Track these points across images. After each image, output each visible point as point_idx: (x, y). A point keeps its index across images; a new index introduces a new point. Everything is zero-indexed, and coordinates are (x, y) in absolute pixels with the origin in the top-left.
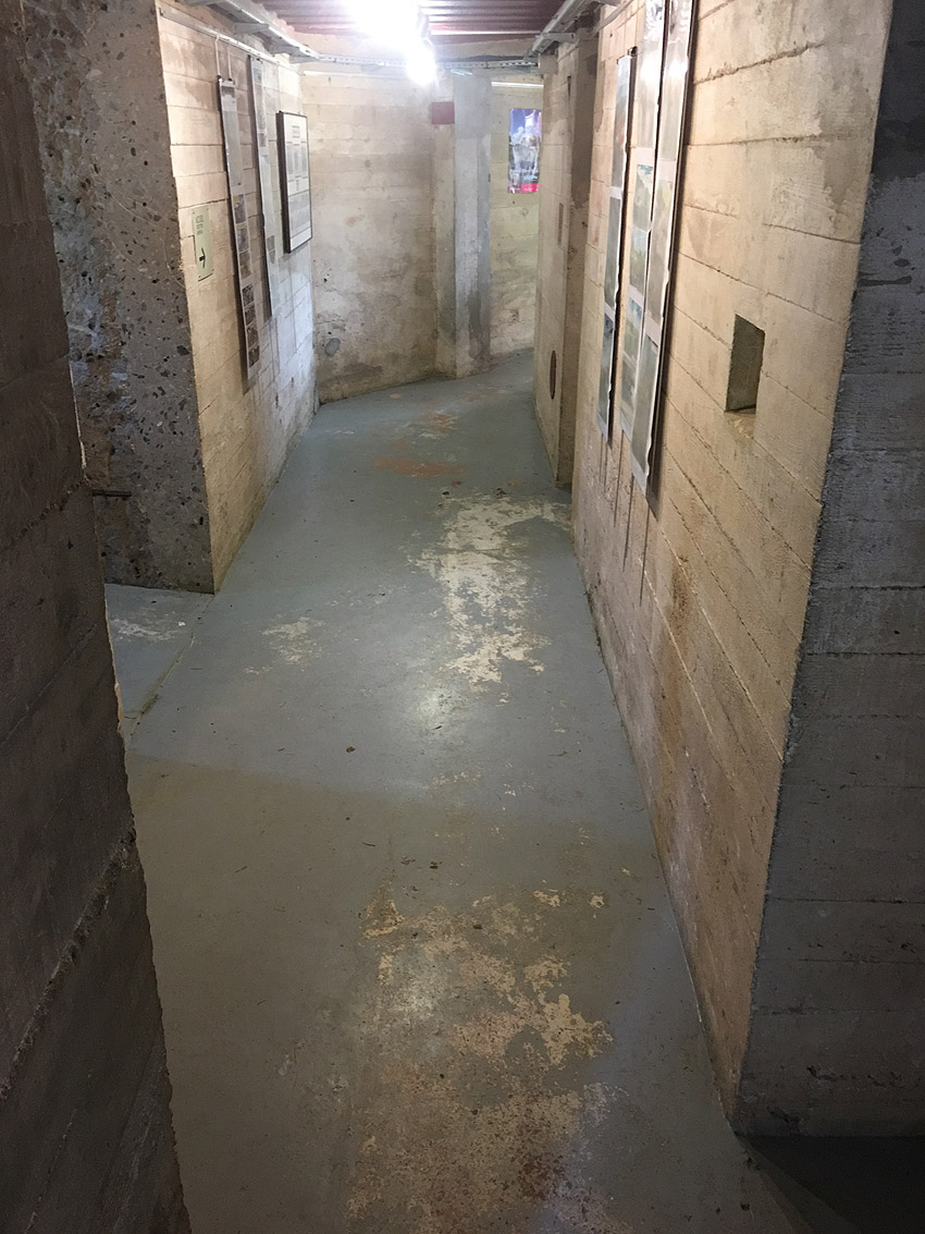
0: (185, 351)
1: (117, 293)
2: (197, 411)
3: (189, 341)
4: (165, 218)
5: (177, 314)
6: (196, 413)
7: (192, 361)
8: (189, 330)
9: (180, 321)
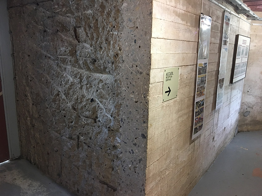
0: (145, 136)
1: (121, 104)
2: (146, 166)
3: (147, 133)
4: (144, 73)
5: (143, 119)
6: (145, 167)
7: (147, 142)
8: (147, 127)
9: (144, 122)
